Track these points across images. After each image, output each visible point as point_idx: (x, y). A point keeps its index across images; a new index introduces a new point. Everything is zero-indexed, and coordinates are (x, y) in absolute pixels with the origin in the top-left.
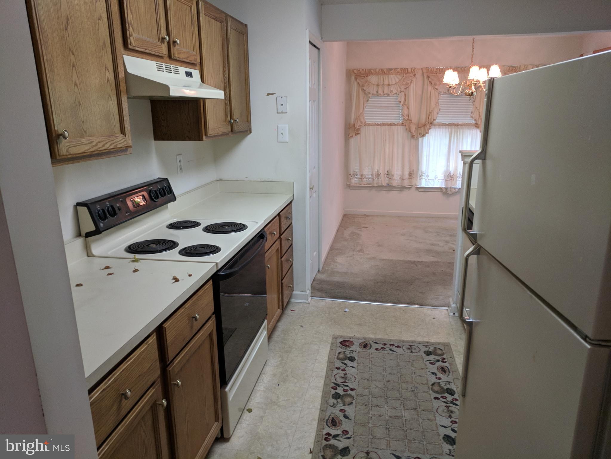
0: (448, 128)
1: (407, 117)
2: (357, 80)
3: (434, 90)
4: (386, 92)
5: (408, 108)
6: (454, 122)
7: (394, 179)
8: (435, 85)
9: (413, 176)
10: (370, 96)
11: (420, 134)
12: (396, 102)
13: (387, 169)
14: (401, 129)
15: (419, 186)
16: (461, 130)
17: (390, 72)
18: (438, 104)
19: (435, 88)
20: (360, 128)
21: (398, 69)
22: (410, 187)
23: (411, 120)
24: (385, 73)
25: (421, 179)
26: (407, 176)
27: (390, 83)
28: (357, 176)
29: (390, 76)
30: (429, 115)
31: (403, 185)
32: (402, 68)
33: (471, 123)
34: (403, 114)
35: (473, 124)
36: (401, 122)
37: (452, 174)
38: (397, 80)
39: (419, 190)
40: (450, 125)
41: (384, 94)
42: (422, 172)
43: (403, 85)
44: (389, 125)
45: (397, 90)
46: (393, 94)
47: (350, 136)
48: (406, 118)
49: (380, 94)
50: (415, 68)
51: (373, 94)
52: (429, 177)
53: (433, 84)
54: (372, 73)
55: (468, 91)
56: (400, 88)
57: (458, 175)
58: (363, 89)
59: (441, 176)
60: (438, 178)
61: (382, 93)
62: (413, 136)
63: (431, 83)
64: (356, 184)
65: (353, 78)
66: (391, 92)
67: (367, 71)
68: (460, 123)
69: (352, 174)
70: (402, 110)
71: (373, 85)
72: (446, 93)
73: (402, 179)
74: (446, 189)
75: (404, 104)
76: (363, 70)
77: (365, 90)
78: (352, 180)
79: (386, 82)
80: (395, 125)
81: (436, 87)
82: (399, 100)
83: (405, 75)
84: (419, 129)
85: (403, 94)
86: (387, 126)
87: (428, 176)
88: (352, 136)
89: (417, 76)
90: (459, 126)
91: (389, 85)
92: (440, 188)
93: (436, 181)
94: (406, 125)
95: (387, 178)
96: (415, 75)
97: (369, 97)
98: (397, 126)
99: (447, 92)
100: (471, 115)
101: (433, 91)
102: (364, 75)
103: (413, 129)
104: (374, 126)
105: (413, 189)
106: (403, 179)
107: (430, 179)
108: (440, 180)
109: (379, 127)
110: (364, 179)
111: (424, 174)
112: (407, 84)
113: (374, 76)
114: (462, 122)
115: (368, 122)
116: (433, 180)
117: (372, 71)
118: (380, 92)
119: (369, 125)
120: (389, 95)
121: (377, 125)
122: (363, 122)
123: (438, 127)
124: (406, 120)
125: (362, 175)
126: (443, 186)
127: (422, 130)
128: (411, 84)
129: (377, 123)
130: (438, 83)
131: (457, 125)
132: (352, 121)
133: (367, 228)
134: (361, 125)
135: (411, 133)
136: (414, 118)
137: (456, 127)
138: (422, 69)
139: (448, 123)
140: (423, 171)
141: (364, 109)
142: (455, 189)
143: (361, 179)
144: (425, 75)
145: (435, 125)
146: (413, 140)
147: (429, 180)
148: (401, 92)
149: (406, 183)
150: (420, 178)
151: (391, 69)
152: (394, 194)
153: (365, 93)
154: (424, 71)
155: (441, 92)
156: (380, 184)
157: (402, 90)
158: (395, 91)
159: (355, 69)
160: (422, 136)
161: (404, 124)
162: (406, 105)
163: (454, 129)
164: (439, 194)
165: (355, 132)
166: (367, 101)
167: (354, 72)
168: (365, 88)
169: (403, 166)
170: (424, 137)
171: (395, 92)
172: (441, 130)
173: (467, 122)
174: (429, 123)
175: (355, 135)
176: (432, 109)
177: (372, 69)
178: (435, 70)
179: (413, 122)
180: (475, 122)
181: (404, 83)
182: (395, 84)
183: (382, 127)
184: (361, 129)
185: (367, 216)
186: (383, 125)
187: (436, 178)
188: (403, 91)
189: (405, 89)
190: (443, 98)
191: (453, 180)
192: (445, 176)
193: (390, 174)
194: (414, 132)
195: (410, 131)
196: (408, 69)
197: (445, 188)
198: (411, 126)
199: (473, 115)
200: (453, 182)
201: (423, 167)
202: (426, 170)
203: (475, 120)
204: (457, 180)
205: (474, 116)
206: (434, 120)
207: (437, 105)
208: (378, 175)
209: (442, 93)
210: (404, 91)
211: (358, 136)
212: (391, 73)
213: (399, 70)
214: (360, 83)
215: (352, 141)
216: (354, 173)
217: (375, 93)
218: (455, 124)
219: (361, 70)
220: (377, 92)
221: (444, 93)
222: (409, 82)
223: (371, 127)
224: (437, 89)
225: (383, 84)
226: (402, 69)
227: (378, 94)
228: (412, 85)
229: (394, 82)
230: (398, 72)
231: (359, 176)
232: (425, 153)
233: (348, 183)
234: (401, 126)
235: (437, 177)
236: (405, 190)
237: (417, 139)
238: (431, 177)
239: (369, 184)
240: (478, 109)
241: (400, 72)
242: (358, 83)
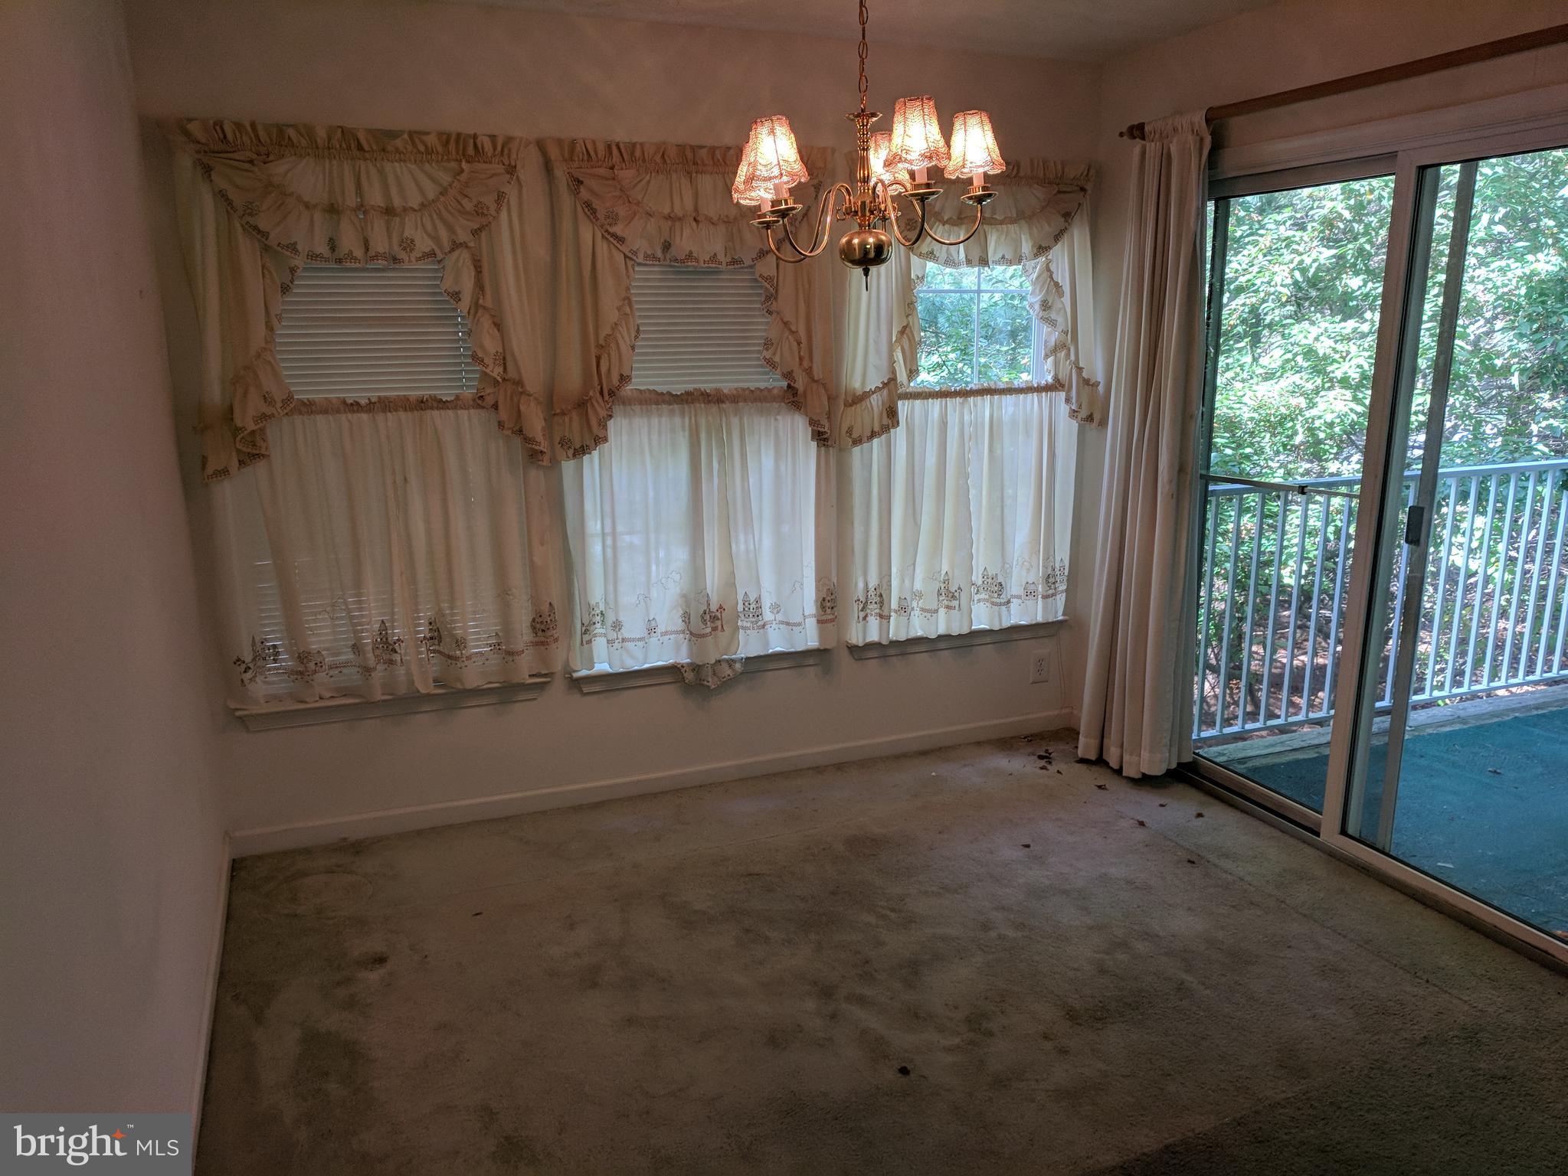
0: (683, 415)
1: (501, 370)
2: (214, 176)
3: (605, 247)
4: (380, 244)
5: (498, 326)
6: (702, 386)
7: (469, 658)
8: (613, 218)
9: (556, 633)
10: (298, 262)
11: (565, 443)
12: (434, 294)
13: (425, 614)
14: (473, 422)
15: (584, 673)
16: (735, 421)
17: (389, 148)
18: (630, 305)
19: (614, 235)
20: (262, 430)
21: (428, 133)
22: (540, 684)
23: (519, 383)
24: (360, 148)
25: (589, 642)
26: (523, 635)
27: (397, 202)
28: (275, 661)
29: (388, 167)
30: (598, 359)
31: (516, 680)
32: (449, 136)
33: (769, 390)
34: (480, 355)
35: (775, 392)
36: (469, 393)
37: (714, 607)
38: (431, 191)
39: (585, 690)
40: (687, 399)
41: (373, 258)
42: (590, 608)
43: (463, 212)
44: (412, 410)
45: (436, 239)
46: (418, 259)
47: (210, 471)
48: (496, 372)
49: (350, 256)
50: (509, 140)
51: (313, 256)
52: (622, 630)
53: (601, 215)
54: (291, 144)
55: (856, 241)
56: (450, 228)
57: (740, 608)
58: (256, 228)
59: (669, 618)
60: (661, 629)
61: (359, 253)
62: (534, 456)
63: (594, 212)
64: (278, 698)
65: (185, 161)
66: (408, 245)
67: (261, 133)
68: (727, 386)
69: (248, 657)
70: (469, 333)
71: (307, 206)
72: (654, 257)
73: (507, 653)
74: (696, 668)
75: (476, 306)
76: (238, 126)
77: (265, 235)
78: (251, 687)
79: (375, 197)
80: (441, 404)
81: (617, 229)
82: (448, 284)
83: (464, 165)
84: (556, 419)
85: (464, 256)
86: (402, 414)
87: (617, 626)
88: (225, 472)
89: (522, 173)
90: (723, 402)
91: (389, 211)
92: (673, 670)
93: (654, 640)
94: (495, 406)
95: (434, 651)
96: (511, 170)
97: (293, 270)
98: (455, 408)
99: (659, 254)
100: (768, 354)
101: (602, 248)
102: (250, 155)
103: (536, 423)
104: (338, 412)
105: (558, 686)
106: (510, 653)
107: (627, 635)
108: (666, 633)
109: (364, 416)
110: (315, 672)
111: (598, 618)
112: (480, 211)
113: (305, 161)
114: (736, 385)
115: (303, 392)
116: (640, 639)
117: (291, 132)
118: (349, 241)
119: (309, 408)
120: (395, 260)
121: (354, 407)
122: (279, 397)
123: (637, 408)
124: (496, 383)
125: (303, 657)
126: (683, 658)
127: (572, 427)
128: (498, 211)
129: (351, 397)
130: (622, 211)
131: (713, 399)
132: (215, 393)
133: (381, 960)
134: (268, 411)
135: (527, 440)
136: (532, 371)
137: (714, 408)
138: (541, 145)
139: (678, 389)
140: (593, 602)
141: (270, 328)
142: (731, 663)
143: (301, 673)
144: (560, 172)
145: (626, 402)
146: (533, 473)
147: (623, 640)
148: (456, 246)
149: (525, 667)
150: (586, 638)
151: (393, 135)
152: (472, 720)
153: (266, 248)
154: (554, 153)
155: (635, 253)
156: (402, 690)
157: (463, 236)
158: (424, 244)
159: (190, 120)
160: (574, 455)
161: (490, 400)
162: (484, 308)
163: (706, 417)
164: (669, 694)
165: (238, 451)
166: (285, 289)
167: (187, 134)
168: (263, 225)
169: (503, 594)
170: (586, 458)
171: (427, 250)
172: (655, 421)
173: (753, 386)
174: (601, 393)
175: (241, 462)
176: (608, 331)
177: (288, 126)
178: (601, 148)
179: (529, 388)
180: (785, 384)
181: (468, 206)
182: (423, 205)
183: (380, 417)
184: (268, 431)
185: (356, 848)
186: (386, 405)
187: (651, 631)
188: (464, 245)
189: (475, 233)
190: (646, 280)
191: (723, 629)
192: (686, 617)
193: (444, 633)
194: (540, 438)
195: (520, 431)
196: (475, 137)
197: (688, 664)
198: (522, 408)
199: (774, 354)
200: (723, 637)
201: (596, 590)
202: (606, 603)
203: (788, 375)
204: (737, 628)
205: (777, 359)
206: (624, 379)
207: (628, 310)
208: (387, 645)
209: (640, 260)
210: (472, 244)
211: (261, 467)
212: (397, 151)
213: (432, 140)
214: (232, 194)
215: (228, 494)
216: (259, 646)
217: (323, 249)
218: (708, 395)
219: (227, 128)
220: (333, 245)
221: (646, 256)
222: (489, 200)
223: (319, 418)
224: (621, 240)
225: (361, 207)
226: (445, 138)
227: (336, 257)
228: (504, 215)
229: (414, 201)
230: (429, 151)
231: (286, 660)
232: (593, 526)
233: (233, 706)
234: (472, 411)
235: (653, 624)
236: (521, 698)
237: (555, 463)
238: (633, 627)
239: (345, 692)
240: (793, 329)
241: (440, 149)
242: (221, 195)
